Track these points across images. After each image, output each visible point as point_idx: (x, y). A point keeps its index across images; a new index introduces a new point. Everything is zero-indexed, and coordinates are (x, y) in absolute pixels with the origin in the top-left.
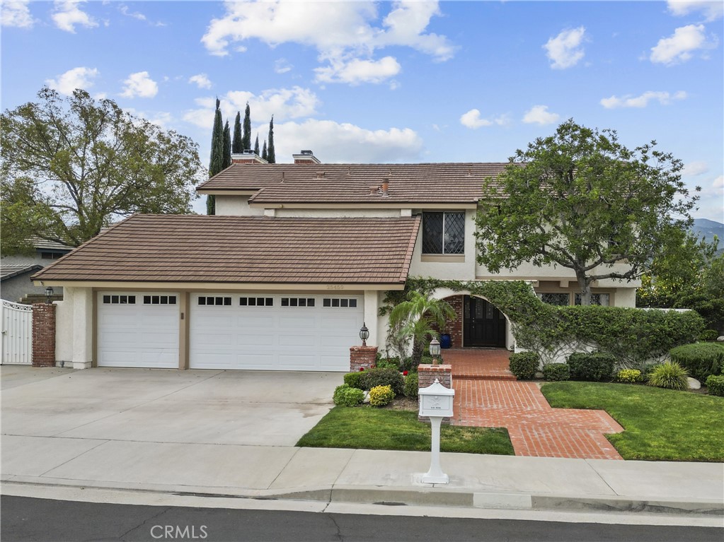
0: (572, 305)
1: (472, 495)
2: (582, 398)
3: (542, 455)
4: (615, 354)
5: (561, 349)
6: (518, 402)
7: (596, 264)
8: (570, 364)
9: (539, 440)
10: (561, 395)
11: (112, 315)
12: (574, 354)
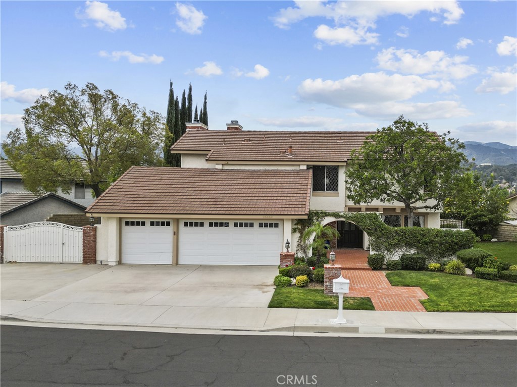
0: (403, 227)
1: (358, 328)
2: (408, 281)
3: (388, 310)
4: (427, 255)
5: (397, 252)
6: (374, 283)
7: (416, 201)
8: (402, 260)
9: (386, 303)
10: (396, 279)
11: (131, 233)
12: (404, 255)
